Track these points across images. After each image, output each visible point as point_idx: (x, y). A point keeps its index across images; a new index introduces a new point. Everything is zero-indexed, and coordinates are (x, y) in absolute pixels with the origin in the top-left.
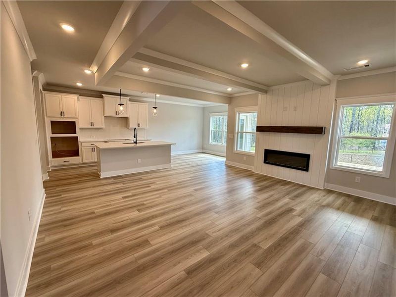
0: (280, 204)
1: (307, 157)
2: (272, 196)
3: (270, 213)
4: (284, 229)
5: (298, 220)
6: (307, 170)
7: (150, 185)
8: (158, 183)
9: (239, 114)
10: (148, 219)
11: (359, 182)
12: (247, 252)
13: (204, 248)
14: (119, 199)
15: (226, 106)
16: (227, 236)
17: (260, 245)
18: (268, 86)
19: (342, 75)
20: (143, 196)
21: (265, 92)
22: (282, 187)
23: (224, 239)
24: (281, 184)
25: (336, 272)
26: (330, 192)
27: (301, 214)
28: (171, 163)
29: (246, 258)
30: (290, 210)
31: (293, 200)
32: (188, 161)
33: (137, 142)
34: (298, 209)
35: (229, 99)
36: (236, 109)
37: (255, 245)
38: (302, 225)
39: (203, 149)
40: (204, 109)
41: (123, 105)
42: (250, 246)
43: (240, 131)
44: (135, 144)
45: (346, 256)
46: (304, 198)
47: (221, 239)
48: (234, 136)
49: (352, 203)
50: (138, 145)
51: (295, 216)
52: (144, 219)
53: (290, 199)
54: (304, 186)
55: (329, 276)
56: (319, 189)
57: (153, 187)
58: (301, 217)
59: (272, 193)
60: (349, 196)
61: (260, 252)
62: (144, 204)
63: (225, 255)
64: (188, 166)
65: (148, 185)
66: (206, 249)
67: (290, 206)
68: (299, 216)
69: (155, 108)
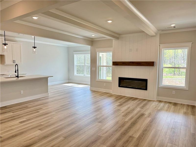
0: (135, 112)
1: (146, 81)
2: (129, 108)
3: (132, 118)
4: (143, 125)
5: (149, 119)
6: (146, 89)
7: (38, 111)
8: (44, 108)
9: (99, 53)
10: (51, 134)
11: (174, 94)
12: (127, 141)
13: (101, 144)
14: (18, 124)
15: (89, 47)
16: (112, 135)
17: (134, 136)
18: (120, 34)
19: (162, 31)
20: (37, 119)
21: (117, 38)
22: (133, 101)
23: (111, 137)
24: (132, 100)
25: (175, 141)
26: (160, 101)
27: (149, 116)
28: (48, 92)
29: (128, 144)
30: (142, 115)
31: (142, 109)
32: (60, 90)
33: (19, 76)
34: (147, 113)
35: (91, 42)
36: (97, 50)
37: (131, 137)
38: (151, 122)
39: (68, 80)
40: (68, 48)
41: (7, 44)
42: (128, 137)
43: (99, 65)
44: (17, 78)
45: (177, 133)
46: (148, 107)
47: (110, 137)
48: (96, 69)
49: (173, 106)
50: (20, 78)
51: (146, 117)
52: (49, 134)
53: (140, 108)
54: (145, 100)
55: (172, 143)
56: (154, 101)
57: (41, 112)
58: (150, 118)
59: (129, 106)
60: (170, 103)
61: (135, 140)
62: (42, 125)
63: (116, 145)
64: (63, 93)
65: (37, 111)
66: (103, 144)
67: (142, 112)
68: (148, 117)
69: (35, 47)
